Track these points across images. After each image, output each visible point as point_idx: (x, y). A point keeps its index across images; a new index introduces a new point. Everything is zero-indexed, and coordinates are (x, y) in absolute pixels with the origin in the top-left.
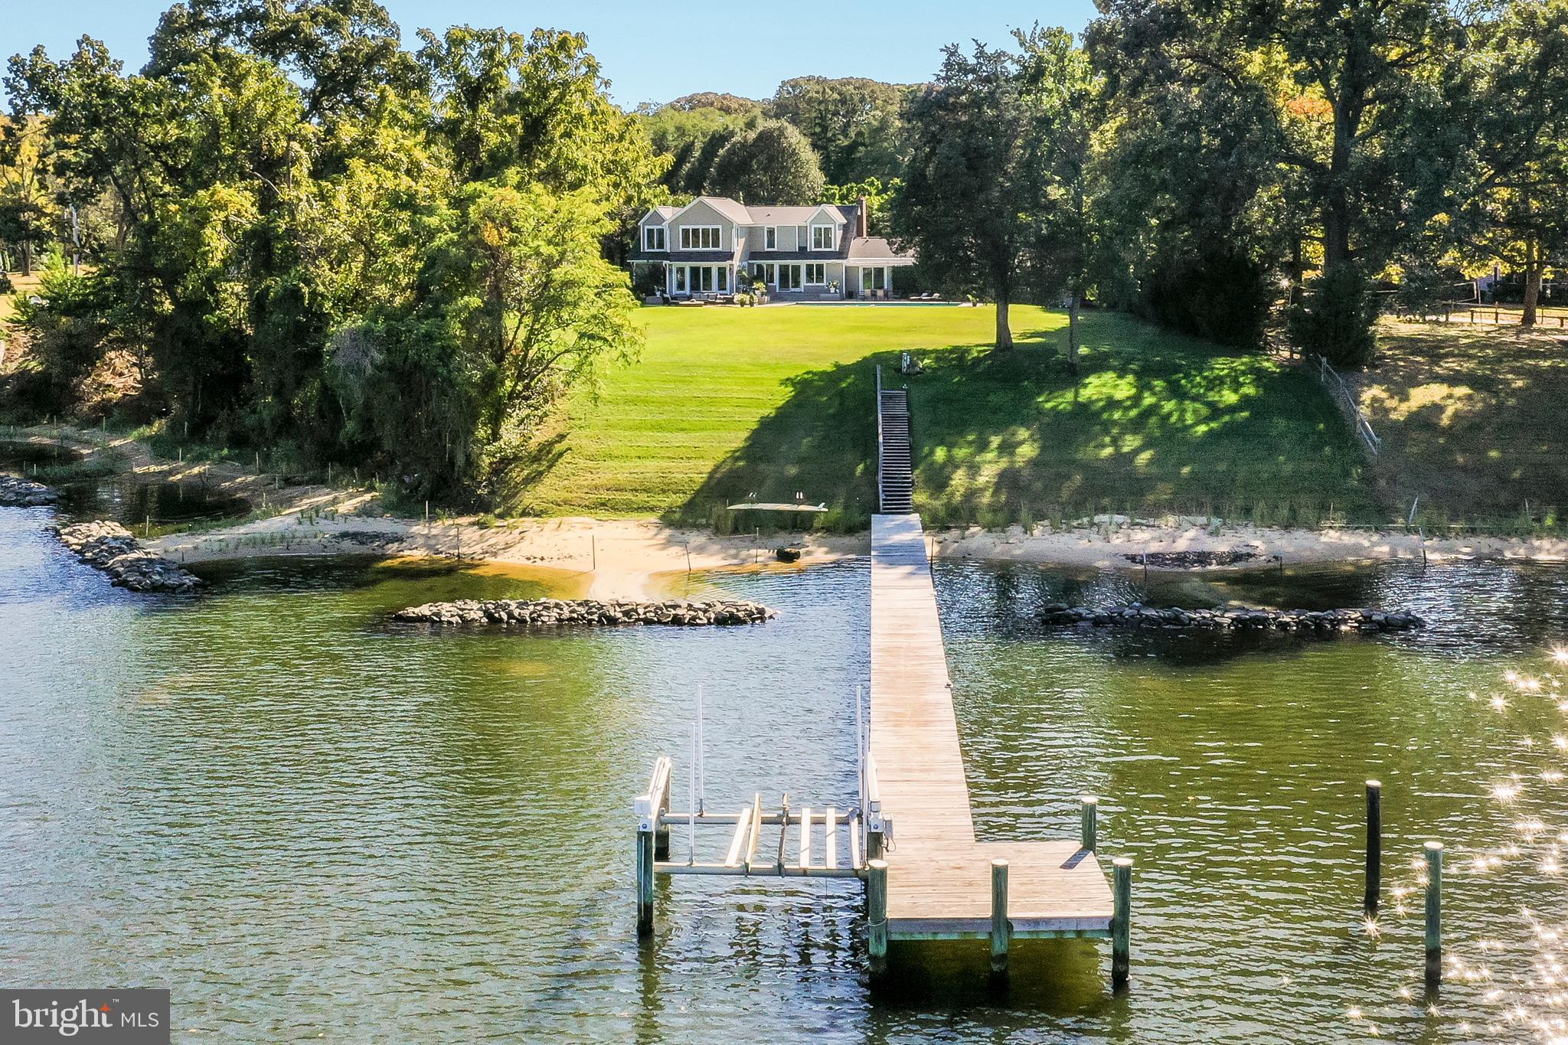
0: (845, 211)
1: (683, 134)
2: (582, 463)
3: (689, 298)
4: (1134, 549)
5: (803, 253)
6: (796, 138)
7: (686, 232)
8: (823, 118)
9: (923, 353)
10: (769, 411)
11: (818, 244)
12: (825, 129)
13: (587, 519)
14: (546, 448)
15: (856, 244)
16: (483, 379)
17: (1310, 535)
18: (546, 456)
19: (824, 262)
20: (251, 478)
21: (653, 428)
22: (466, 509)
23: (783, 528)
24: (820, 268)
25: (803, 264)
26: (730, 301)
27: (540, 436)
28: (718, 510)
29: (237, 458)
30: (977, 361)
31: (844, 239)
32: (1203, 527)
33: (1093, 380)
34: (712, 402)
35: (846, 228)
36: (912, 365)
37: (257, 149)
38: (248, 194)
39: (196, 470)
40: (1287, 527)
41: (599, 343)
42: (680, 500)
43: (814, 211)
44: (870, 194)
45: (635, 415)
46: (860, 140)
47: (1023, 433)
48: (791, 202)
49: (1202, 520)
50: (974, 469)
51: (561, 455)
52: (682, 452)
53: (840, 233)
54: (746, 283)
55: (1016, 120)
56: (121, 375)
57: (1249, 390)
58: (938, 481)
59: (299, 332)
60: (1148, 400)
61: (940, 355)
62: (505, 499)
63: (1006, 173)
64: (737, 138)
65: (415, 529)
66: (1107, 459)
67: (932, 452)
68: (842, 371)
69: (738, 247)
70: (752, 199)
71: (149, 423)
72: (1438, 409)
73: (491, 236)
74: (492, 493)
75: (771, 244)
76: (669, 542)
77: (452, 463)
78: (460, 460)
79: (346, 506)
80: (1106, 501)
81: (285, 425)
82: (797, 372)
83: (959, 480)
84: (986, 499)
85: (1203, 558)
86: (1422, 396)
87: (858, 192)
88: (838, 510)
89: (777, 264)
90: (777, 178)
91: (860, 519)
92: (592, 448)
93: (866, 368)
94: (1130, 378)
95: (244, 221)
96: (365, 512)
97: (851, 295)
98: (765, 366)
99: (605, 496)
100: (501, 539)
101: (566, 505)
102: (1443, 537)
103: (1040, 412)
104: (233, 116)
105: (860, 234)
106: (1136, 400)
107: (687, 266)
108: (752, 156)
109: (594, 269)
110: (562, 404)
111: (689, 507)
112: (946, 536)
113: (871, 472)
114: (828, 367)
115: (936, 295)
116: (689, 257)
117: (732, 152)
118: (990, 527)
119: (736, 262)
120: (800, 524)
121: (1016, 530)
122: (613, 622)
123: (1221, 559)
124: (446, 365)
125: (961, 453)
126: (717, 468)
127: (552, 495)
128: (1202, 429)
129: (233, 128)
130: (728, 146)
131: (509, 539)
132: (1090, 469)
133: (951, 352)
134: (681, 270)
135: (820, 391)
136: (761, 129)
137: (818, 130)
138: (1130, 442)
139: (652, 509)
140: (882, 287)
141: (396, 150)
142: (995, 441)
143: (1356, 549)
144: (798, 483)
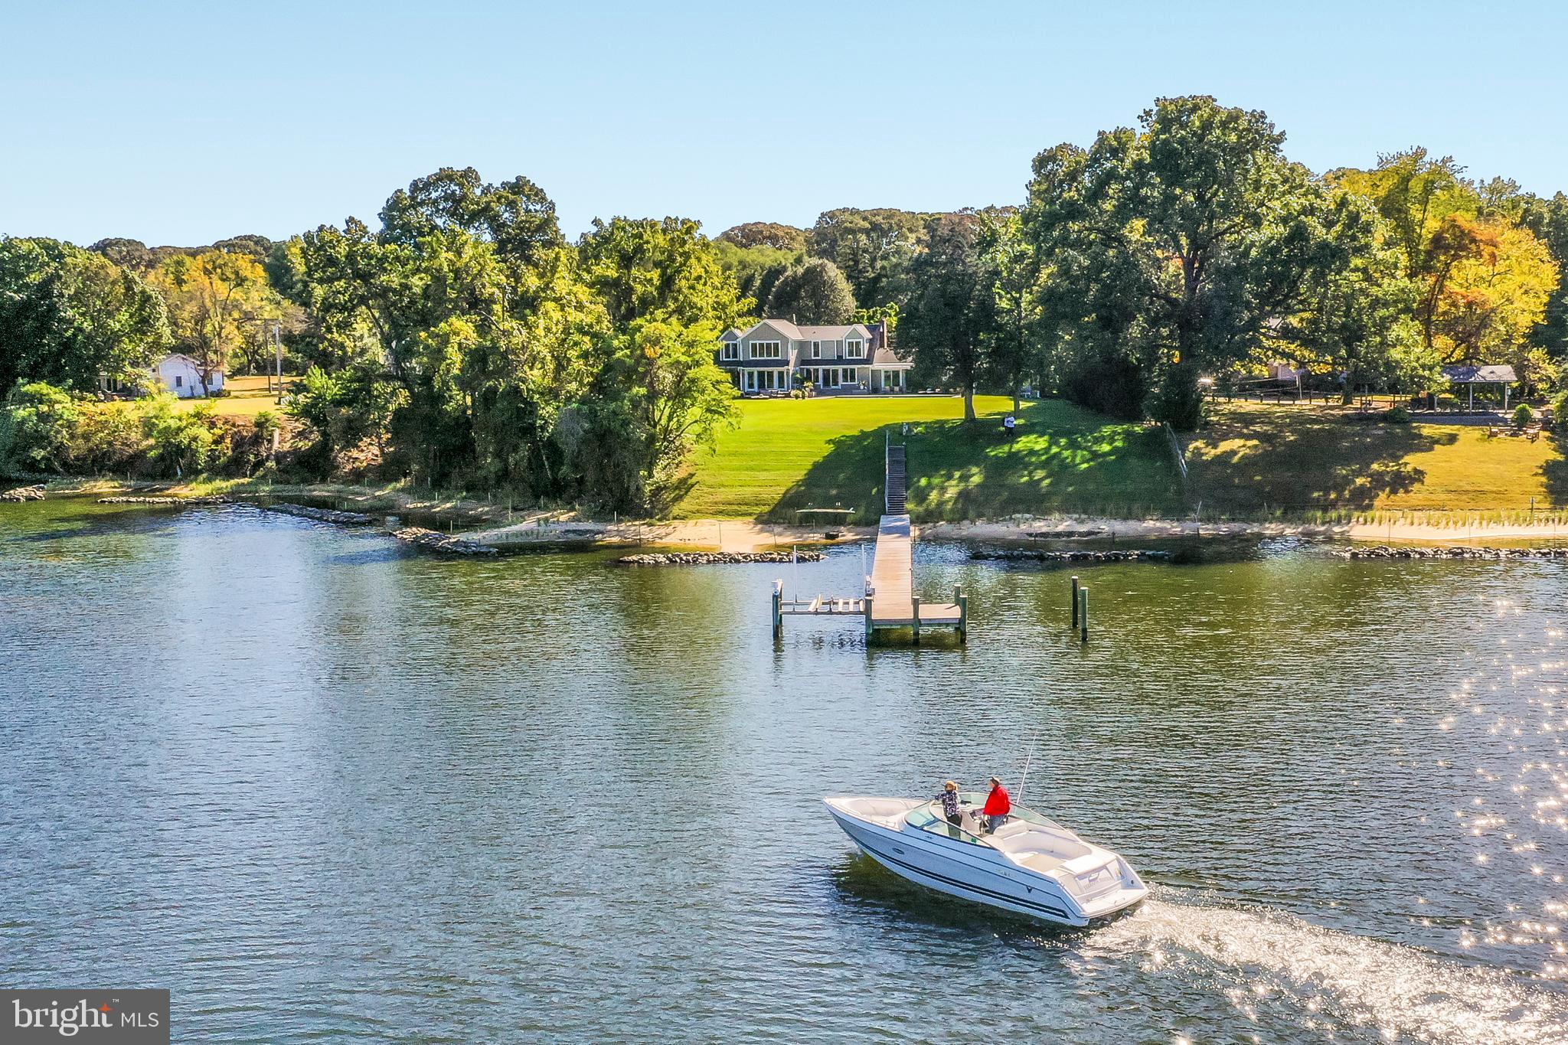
0: (871, 329)
1: (744, 267)
2: (706, 489)
3: (758, 394)
4: (1031, 531)
5: (840, 360)
6: (834, 272)
7: (754, 346)
8: (855, 254)
9: (918, 424)
10: (819, 459)
11: (851, 353)
12: (857, 262)
13: (712, 520)
14: (683, 481)
15: (879, 353)
16: (646, 439)
17: (1138, 523)
18: (684, 486)
19: (856, 367)
20: (486, 509)
21: (747, 469)
22: (638, 516)
23: (829, 523)
24: (853, 371)
25: (840, 368)
26: (788, 396)
27: (679, 474)
28: (790, 512)
29: (474, 497)
30: (952, 428)
31: (871, 351)
32: (1076, 520)
33: (1023, 439)
34: (783, 453)
35: (871, 341)
36: (910, 430)
37: (472, 293)
38: (470, 324)
39: (448, 505)
40: (1125, 519)
41: (716, 416)
42: (766, 509)
43: (849, 329)
44: (890, 316)
45: (736, 463)
46: (883, 272)
47: (975, 470)
48: (831, 322)
49: (1077, 516)
50: (943, 490)
51: (693, 486)
52: (763, 483)
53: (867, 346)
54: (799, 383)
55: (975, 273)
56: (362, 451)
57: (1119, 444)
58: (921, 496)
59: (520, 414)
60: (1055, 450)
61: (928, 425)
62: (661, 510)
63: (969, 307)
64: (789, 273)
65: (609, 528)
66: (1024, 483)
67: (919, 481)
68: (864, 435)
69: (793, 356)
70: (802, 321)
71: (397, 480)
72: (1234, 453)
73: (649, 352)
74: (653, 507)
75: (816, 354)
76: (762, 531)
77: (628, 489)
78: (633, 489)
79: (562, 518)
80: (1020, 507)
81: (504, 476)
82: (835, 436)
83: (934, 496)
84: (949, 506)
85: (1071, 534)
86: (1225, 446)
87: (882, 314)
88: (862, 512)
89: (821, 368)
90: (820, 304)
91: (874, 517)
92: (710, 481)
93: (880, 433)
94: (1046, 438)
95: (470, 343)
96: (574, 519)
97: (875, 391)
98: (816, 433)
99: (722, 508)
100: (663, 531)
101: (698, 513)
102: (1216, 523)
103: (987, 456)
104: (457, 273)
105: (882, 346)
106: (1047, 450)
107: (755, 370)
108: (800, 287)
109: (710, 372)
110: (689, 456)
111: (772, 512)
112: (926, 526)
113: (881, 492)
114: (856, 433)
115: (937, 390)
116: (756, 364)
117: (785, 283)
118: (950, 522)
119: (791, 368)
120: (839, 520)
121: (966, 522)
122: (738, 561)
123: (1081, 534)
124: (625, 430)
125: (936, 481)
126: (787, 491)
127: (690, 508)
128: (1085, 465)
129: (455, 280)
130: (782, 279)
131: (668, 531)
132: (1014, 489)
133: (935, 423)
134: (751, 375)
135: (851, 447)
136: (807, 265)
137: (851, 263)
138: (1039, 474)
139: (750, 514)
140: (898, 385)
141: (569, 294)
142: (957, 474)
143: (1161, 529)
144: (838, 498)
